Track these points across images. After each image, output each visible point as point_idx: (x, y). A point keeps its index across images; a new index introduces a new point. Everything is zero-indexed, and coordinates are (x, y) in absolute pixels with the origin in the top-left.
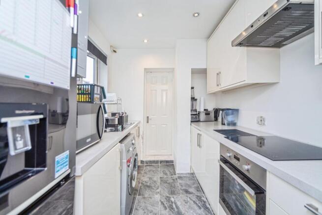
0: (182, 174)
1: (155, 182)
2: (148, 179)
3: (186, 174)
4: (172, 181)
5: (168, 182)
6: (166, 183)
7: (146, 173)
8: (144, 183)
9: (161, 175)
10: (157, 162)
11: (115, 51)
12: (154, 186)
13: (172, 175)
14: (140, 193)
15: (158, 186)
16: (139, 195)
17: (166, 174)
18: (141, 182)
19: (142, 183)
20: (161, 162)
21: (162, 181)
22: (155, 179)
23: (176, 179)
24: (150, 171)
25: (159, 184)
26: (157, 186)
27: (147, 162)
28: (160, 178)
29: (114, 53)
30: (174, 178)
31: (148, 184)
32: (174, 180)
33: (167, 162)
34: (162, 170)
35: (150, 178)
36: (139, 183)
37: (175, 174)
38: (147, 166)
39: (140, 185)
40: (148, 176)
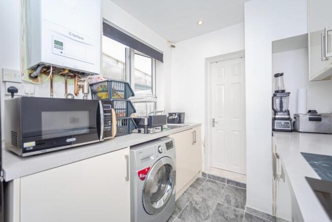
0: (256, 211)
1: (208, 207)
2: (201, 199)
3: (263, 214)
4: (233, 217)
5: (226, 215)
6: (223, 215)
7: (202, 190)
8: (193, 202)
9: (221, 200)
10: (223, 180)
11: (173, 46)
12: (204, 214)
13: (237, 207)
14: (181, 215)
15: (209, 216)
16: (180, 217)
17: (229, 202)
18: (191, 199)
19: (191, 202)
20: (229, 181)
21: (218, 209)
22: (210, 203)
23: (242, 216)
24: (208, 189)
25: (211, 212)
26: (207, 215)
27: (210, 176)
28: (218, 204)
29: (173, 49)
30: (239, 214)
31: (197, 207)
32: (236, 216)
33: (238, 184)
34: (226, 194)
35: (204, 200)
36: (188, 201)
37: (243, 208)
38: (210, 181)
39: (188, 204)
40: (204, 195)
